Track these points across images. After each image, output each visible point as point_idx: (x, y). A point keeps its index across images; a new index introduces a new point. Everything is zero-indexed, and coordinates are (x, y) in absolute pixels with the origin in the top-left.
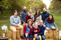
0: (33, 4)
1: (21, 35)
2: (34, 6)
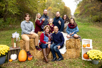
0: (50, 7)
1: (36, 45)
2: (52, 12)
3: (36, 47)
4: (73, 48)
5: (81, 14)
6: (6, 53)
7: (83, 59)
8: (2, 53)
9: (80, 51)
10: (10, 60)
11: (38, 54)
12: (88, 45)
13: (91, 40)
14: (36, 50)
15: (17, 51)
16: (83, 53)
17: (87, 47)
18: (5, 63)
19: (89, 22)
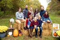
3: (24, 28)
4: (47, 29)
5: (50, 10)
6: (6, 31)
7: (53, 36)
8: (3, 31)
9: (52, 31)
10: (8, 36)
11: (25, 32)
12: (57, 28)
13: (59, 25)
14: (24, 30)
15: (12, 30)
16: (53, 32)
17: (56, 29)
18: (5, 37)
19: (56, 14)
